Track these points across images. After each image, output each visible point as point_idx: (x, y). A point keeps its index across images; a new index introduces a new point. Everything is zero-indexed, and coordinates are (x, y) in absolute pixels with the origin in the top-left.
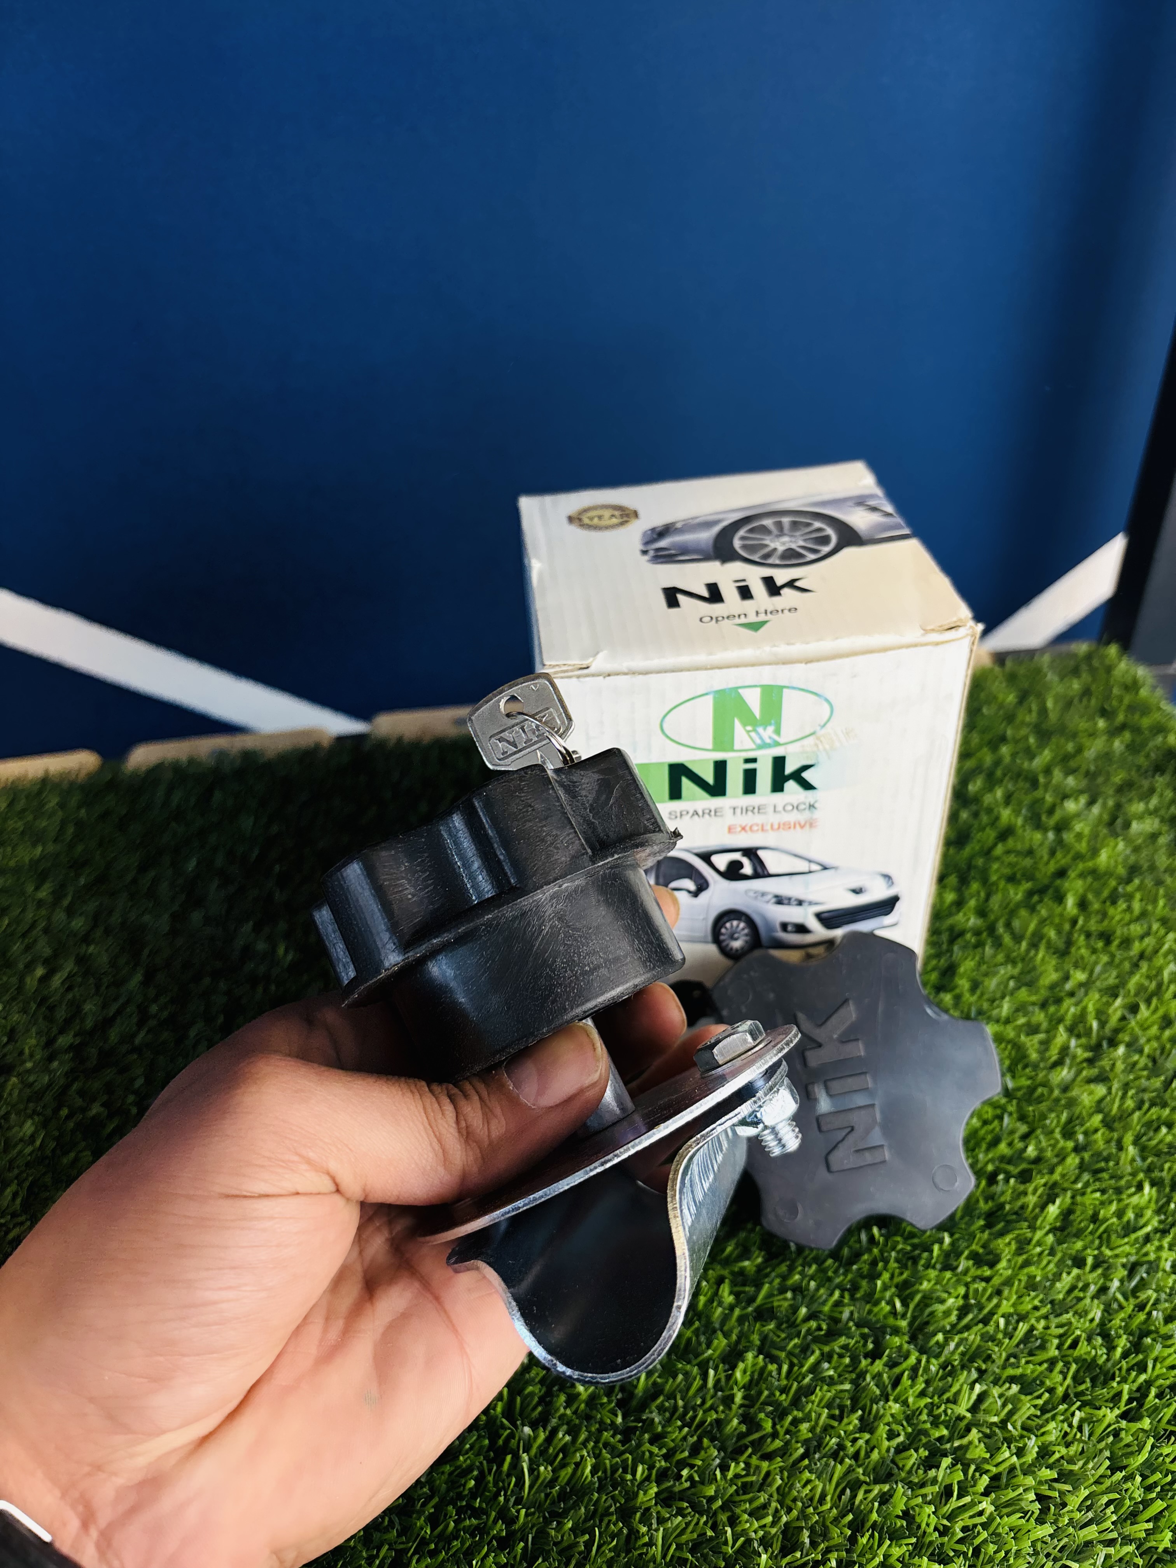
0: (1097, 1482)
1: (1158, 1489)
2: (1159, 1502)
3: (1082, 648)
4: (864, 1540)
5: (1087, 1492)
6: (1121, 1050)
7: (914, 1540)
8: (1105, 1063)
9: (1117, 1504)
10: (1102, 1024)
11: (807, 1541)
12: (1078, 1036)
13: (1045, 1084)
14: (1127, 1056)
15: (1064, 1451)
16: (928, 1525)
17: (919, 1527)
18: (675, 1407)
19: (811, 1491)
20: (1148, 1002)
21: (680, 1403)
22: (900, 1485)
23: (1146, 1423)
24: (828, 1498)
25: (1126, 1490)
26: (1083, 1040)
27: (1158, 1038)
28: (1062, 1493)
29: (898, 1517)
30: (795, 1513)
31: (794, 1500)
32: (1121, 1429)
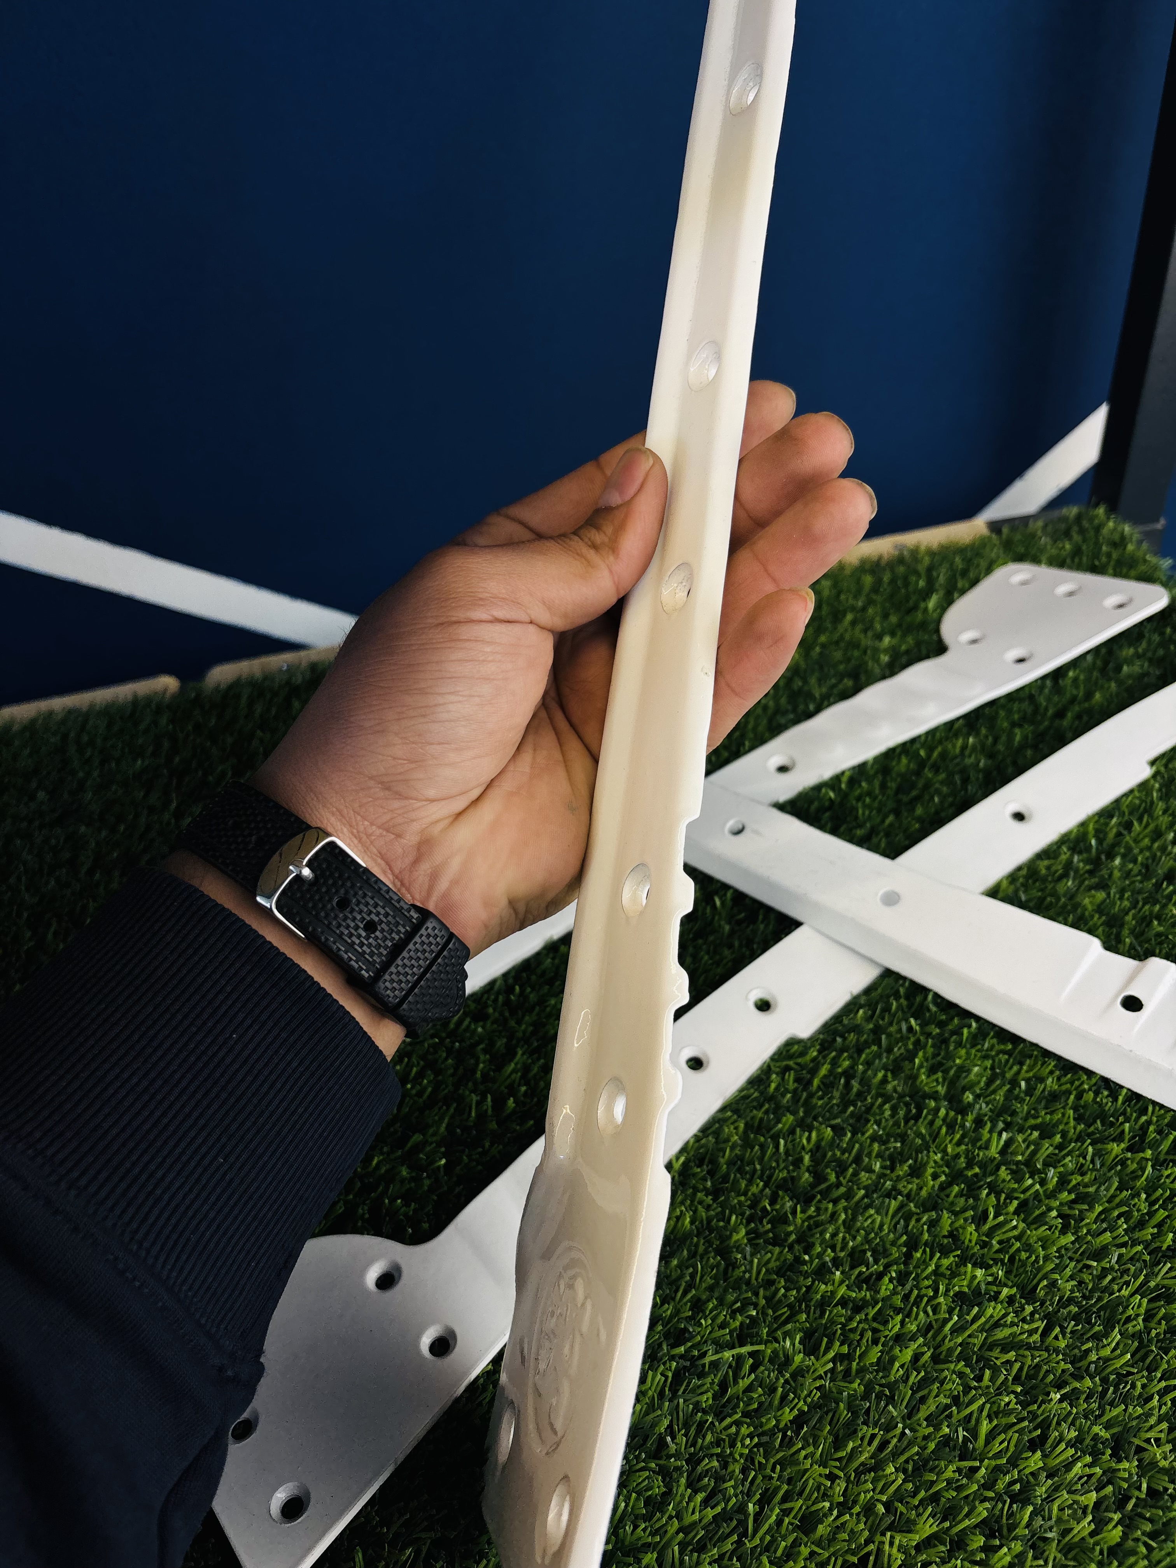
0: (1109, 1202)
1: (1161, 1202)
2: (1162, 1211)
3: (1072, 511)
4: (918, 1255)
5: (1101, 1208)
6: (1117, 861)
7: (959, 1252)
8: (1104, 872)
9: (1127, 1216)
10: (1100, 841)
11: (871, 1259)
12: (1080, 853)
13: (1054, 894)
14: (1123, 865)
15: (1079, 1178)
16: (970, 1241)
17: (963, 1243)
18: (755, 1170)
19: (871, 1223)
20: (1140, 820)
21: (758, 1167)
22: (945, 1212)
23: (1149, 1153)
24: (885, 1227)
25: (1134, 1206)
26: (1085, 855)
27: (1149, 848)
28: (1081, 1211)
29: (944, 1237)
30: (859, 1239)
31: (858, 1231)
32: (1128, 1159)
